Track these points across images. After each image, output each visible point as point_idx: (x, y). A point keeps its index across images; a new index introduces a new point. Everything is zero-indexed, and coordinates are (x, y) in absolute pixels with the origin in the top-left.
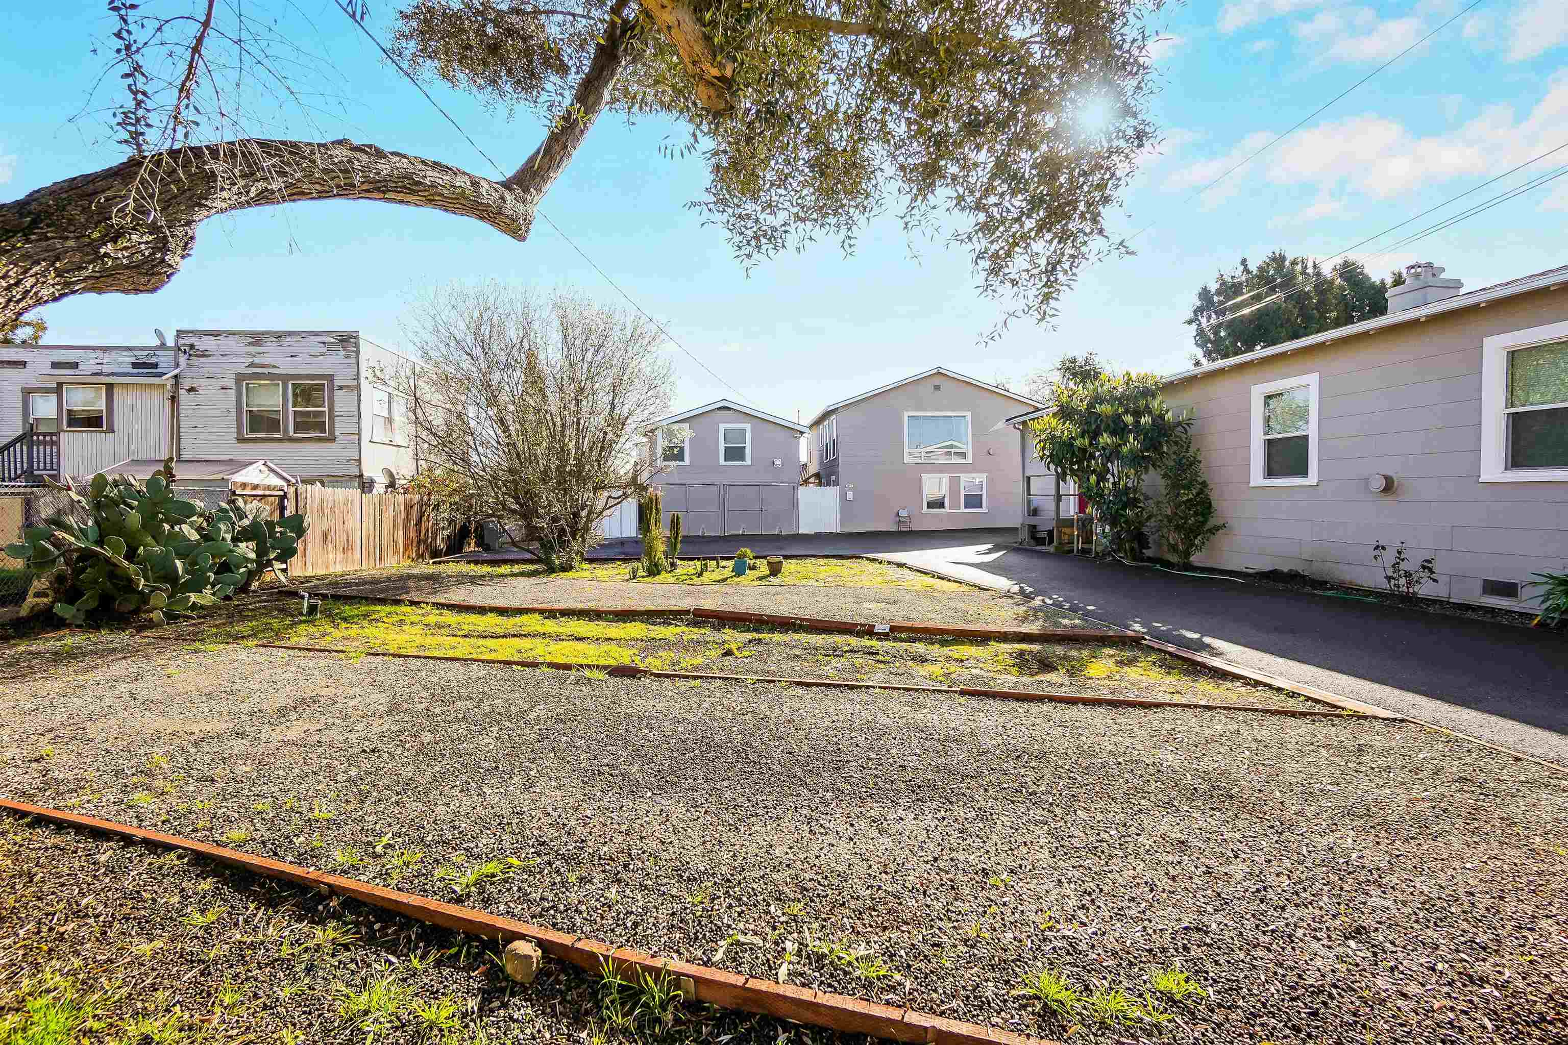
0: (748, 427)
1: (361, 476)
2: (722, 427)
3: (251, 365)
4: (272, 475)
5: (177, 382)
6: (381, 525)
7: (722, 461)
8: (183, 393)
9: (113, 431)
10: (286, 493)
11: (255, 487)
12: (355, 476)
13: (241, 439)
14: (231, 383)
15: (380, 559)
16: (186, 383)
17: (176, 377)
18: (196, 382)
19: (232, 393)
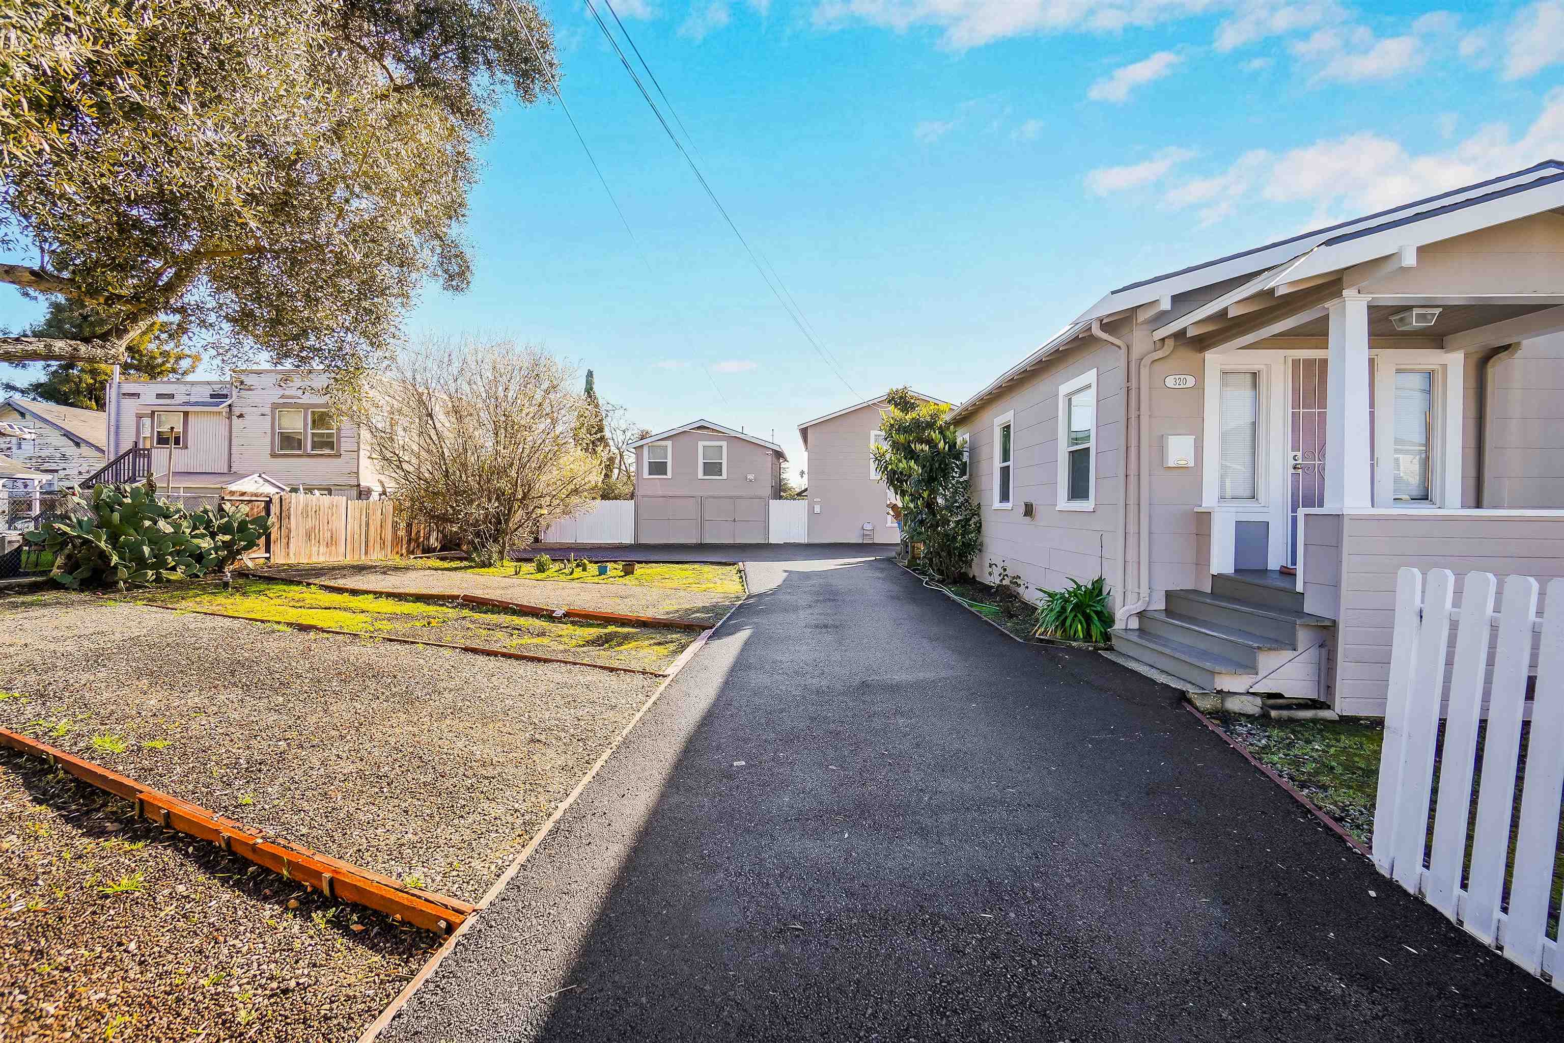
0: (724, 444)
1: (359, 485)
2: (701, 444)
3: (282, 397)
4: (267, 484)
5: (230, 410)
6: (367, 525)
7: (700, 475)
8: (234, 418)
9: (187, 448)
10: (271, 499)
11: (243, 494)
12: (352, 486)
13: (274, 455)
14: (268, 410)
15: (366, 553)
16: (237, 411)
17: (230, 405)
18: (244, 411)
19: (269, 418)
